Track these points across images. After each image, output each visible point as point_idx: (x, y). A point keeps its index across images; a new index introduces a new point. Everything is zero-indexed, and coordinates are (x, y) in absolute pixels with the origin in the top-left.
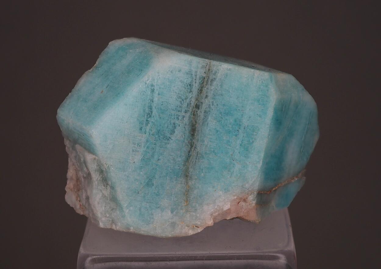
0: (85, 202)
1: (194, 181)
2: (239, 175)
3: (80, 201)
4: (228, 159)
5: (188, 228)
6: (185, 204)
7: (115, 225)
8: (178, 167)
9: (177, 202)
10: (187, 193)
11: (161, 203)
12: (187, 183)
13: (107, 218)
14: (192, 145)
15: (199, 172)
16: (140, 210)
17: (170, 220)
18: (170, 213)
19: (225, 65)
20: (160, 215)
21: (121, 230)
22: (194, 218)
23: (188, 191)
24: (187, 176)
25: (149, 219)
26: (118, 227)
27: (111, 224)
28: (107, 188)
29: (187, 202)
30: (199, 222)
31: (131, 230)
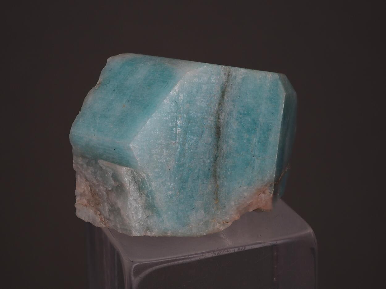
0: (108, 214)
1: (222, 180)
2: (259, 169)
3: (100, 215)
4: (249, 156)
5: (220, 224)
6: (216, 203)
7: (150, 231)
8: (208, 169)
9: (209, 201)
10: (216, 192)
11: (195, 205)
12: (216, 182)
13: (142, 226)
14: (217, 147)
15: (226, 171)
16: (177, 214)
17: (204, 219)
18: (203, 212)
19: (241, 70)
20: (195, 216)
21: (157, 235)
22: (224, 214)
23: (217, 190)
24: (215, 176)
25: (185, 221)
26: (155, 233)
27: (146, 232)
28: (142, 197)
29: (217, 200)
30: (228, 217)
31: (168, 234)
